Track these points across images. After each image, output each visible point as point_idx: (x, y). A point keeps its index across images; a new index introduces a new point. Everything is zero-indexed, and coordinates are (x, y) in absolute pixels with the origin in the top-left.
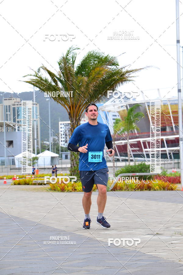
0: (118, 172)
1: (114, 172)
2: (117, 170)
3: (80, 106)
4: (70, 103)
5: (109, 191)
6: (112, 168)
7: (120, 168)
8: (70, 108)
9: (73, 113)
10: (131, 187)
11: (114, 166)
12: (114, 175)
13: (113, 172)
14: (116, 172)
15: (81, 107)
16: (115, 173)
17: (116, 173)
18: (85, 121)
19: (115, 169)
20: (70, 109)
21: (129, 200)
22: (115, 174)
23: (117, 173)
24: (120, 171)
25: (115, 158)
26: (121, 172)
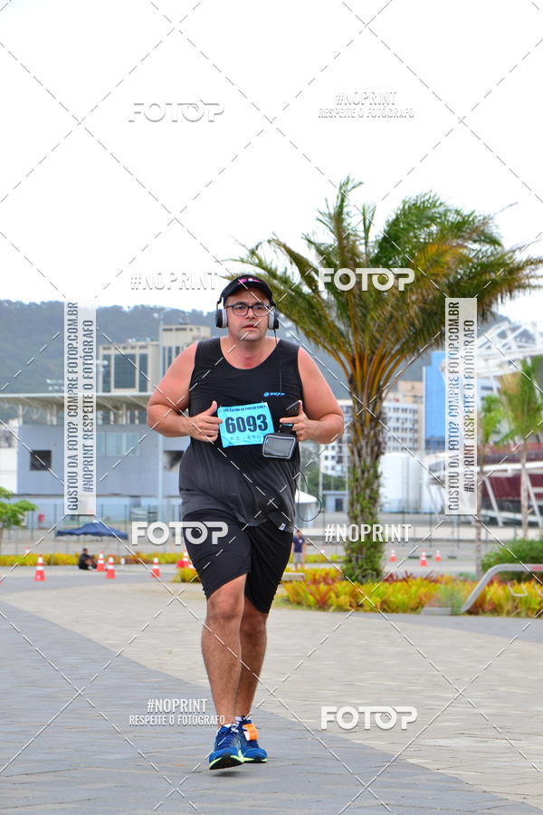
0: (490, 556)
1: (478, 558)
2: (488, 552)
3: (383, 357)
4: (353, 347)
5: (460, 615)
6: (474, 546)
7: (496, 546)
8: (353, 362)
9: (363, 377)
10: (526, 604)
11: (480, 540)
12: (477, 565)
13: (474, 557)
14: (484, 559)
15: (385, 361)
16: (483, 561)
17: (486, 562)
18: (397, 401)
19: (483, 546)
20: (354, 366)
21: (518, 645)
22: (480, 562)
23: (488, 560)
24: (497, 554)
25: (484, 516)
26: (500, 560)
